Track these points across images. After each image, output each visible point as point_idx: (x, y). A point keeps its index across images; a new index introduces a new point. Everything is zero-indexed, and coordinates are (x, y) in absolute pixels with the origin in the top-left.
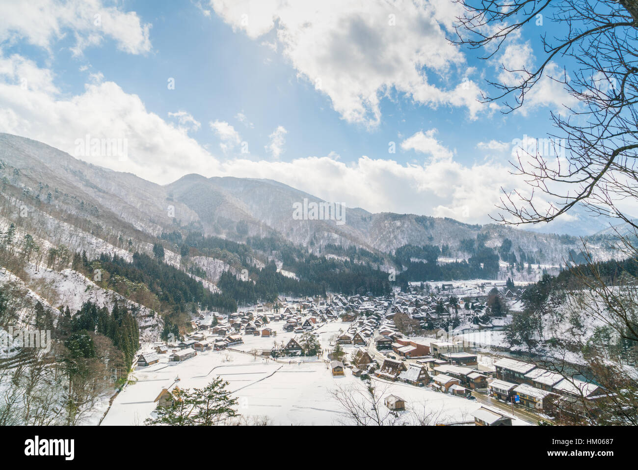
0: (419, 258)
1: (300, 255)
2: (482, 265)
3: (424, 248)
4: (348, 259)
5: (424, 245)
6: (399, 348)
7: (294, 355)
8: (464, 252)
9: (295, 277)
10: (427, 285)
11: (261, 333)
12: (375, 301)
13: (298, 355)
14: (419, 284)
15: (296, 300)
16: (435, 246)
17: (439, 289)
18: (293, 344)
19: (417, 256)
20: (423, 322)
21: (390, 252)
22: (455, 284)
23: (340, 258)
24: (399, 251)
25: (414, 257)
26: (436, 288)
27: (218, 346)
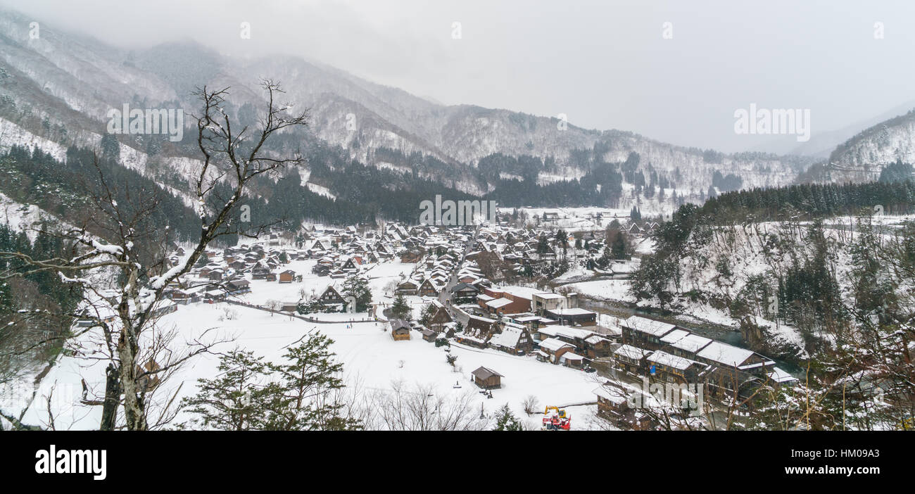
0: (512, 174)
1: (338, 163)
2: (599, 187)
3: (520, 159)
4: (410, 171)
5: (521, 154)
6: (488, 301)
7: (332, 310)
8: (575, 168)
9: (328, 195)
10: (522, 213)
11: (278, 277)
12: (448, 234)
13: (339, 311)
14: (511, 211)
15: (330, 229)
16: (536, 158)
17: (538, 219)
18: (330, 294)
19: (509, 170)
20: (519, 266)
21: (471, 163)
22: (561, 212)
23: (397, 169)
24: (483, 161)
25: (504, 172)
26: (534, 217)
27: (212, 296)
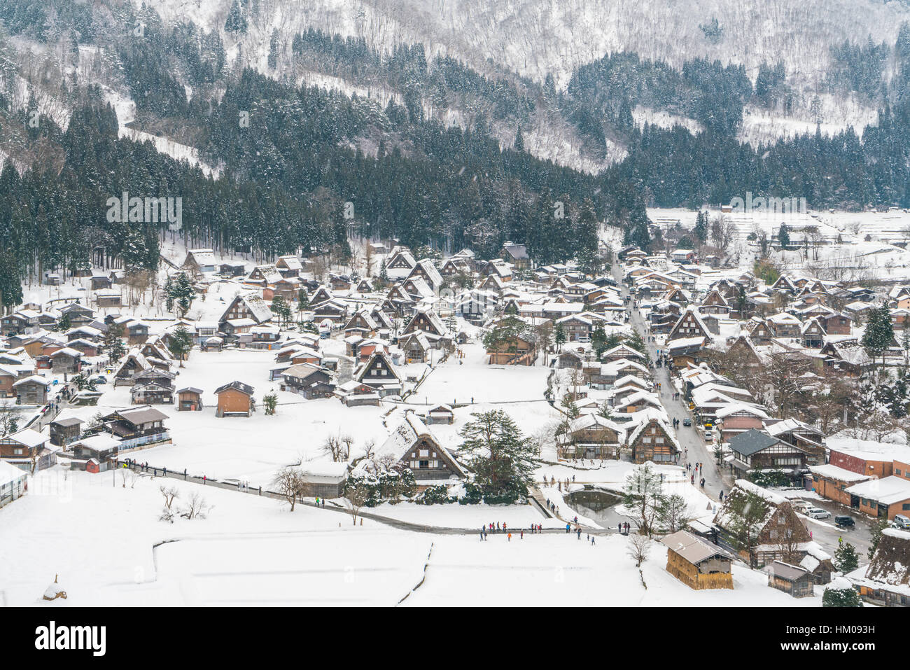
0: (669, 113)
1: (202, 74)
3: (686, 67)
4: (399, 101)
5: (690, 58)
8: (845, 96)
9: (196, 162)
16: (731, 68)
19: (662, 100)
21: (549, 79)
23: (361, 93)
24: (584, 77)
25: (645, 105)
